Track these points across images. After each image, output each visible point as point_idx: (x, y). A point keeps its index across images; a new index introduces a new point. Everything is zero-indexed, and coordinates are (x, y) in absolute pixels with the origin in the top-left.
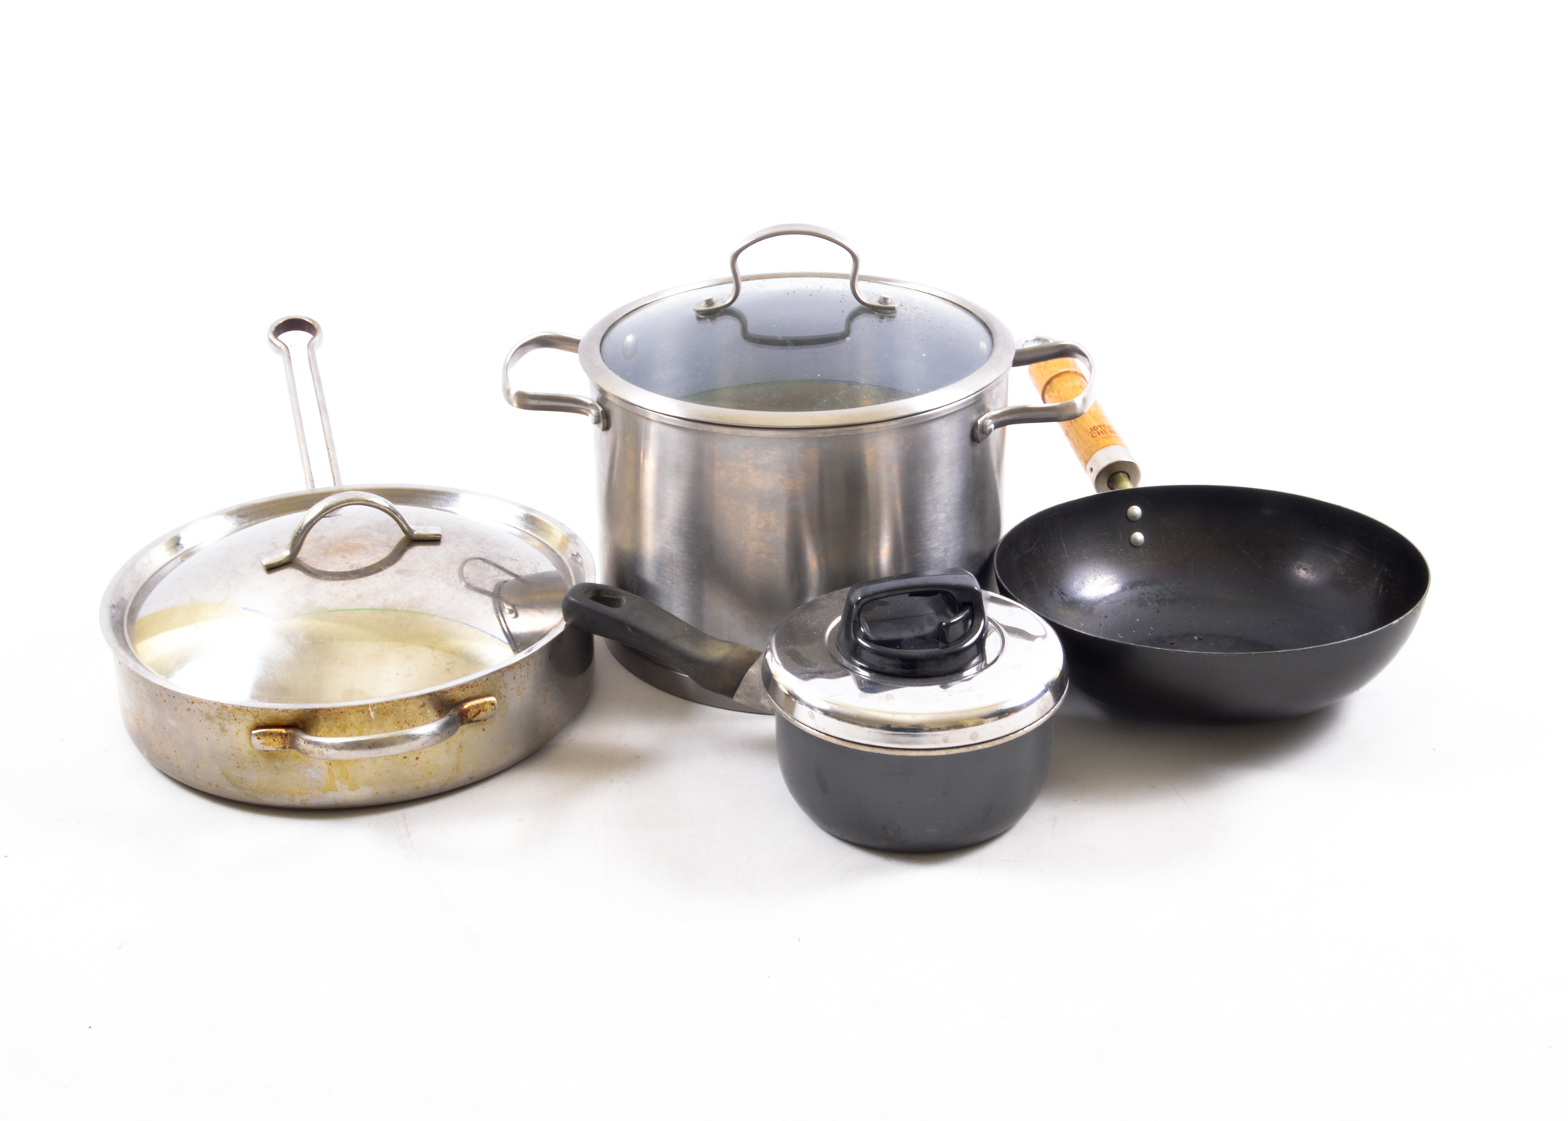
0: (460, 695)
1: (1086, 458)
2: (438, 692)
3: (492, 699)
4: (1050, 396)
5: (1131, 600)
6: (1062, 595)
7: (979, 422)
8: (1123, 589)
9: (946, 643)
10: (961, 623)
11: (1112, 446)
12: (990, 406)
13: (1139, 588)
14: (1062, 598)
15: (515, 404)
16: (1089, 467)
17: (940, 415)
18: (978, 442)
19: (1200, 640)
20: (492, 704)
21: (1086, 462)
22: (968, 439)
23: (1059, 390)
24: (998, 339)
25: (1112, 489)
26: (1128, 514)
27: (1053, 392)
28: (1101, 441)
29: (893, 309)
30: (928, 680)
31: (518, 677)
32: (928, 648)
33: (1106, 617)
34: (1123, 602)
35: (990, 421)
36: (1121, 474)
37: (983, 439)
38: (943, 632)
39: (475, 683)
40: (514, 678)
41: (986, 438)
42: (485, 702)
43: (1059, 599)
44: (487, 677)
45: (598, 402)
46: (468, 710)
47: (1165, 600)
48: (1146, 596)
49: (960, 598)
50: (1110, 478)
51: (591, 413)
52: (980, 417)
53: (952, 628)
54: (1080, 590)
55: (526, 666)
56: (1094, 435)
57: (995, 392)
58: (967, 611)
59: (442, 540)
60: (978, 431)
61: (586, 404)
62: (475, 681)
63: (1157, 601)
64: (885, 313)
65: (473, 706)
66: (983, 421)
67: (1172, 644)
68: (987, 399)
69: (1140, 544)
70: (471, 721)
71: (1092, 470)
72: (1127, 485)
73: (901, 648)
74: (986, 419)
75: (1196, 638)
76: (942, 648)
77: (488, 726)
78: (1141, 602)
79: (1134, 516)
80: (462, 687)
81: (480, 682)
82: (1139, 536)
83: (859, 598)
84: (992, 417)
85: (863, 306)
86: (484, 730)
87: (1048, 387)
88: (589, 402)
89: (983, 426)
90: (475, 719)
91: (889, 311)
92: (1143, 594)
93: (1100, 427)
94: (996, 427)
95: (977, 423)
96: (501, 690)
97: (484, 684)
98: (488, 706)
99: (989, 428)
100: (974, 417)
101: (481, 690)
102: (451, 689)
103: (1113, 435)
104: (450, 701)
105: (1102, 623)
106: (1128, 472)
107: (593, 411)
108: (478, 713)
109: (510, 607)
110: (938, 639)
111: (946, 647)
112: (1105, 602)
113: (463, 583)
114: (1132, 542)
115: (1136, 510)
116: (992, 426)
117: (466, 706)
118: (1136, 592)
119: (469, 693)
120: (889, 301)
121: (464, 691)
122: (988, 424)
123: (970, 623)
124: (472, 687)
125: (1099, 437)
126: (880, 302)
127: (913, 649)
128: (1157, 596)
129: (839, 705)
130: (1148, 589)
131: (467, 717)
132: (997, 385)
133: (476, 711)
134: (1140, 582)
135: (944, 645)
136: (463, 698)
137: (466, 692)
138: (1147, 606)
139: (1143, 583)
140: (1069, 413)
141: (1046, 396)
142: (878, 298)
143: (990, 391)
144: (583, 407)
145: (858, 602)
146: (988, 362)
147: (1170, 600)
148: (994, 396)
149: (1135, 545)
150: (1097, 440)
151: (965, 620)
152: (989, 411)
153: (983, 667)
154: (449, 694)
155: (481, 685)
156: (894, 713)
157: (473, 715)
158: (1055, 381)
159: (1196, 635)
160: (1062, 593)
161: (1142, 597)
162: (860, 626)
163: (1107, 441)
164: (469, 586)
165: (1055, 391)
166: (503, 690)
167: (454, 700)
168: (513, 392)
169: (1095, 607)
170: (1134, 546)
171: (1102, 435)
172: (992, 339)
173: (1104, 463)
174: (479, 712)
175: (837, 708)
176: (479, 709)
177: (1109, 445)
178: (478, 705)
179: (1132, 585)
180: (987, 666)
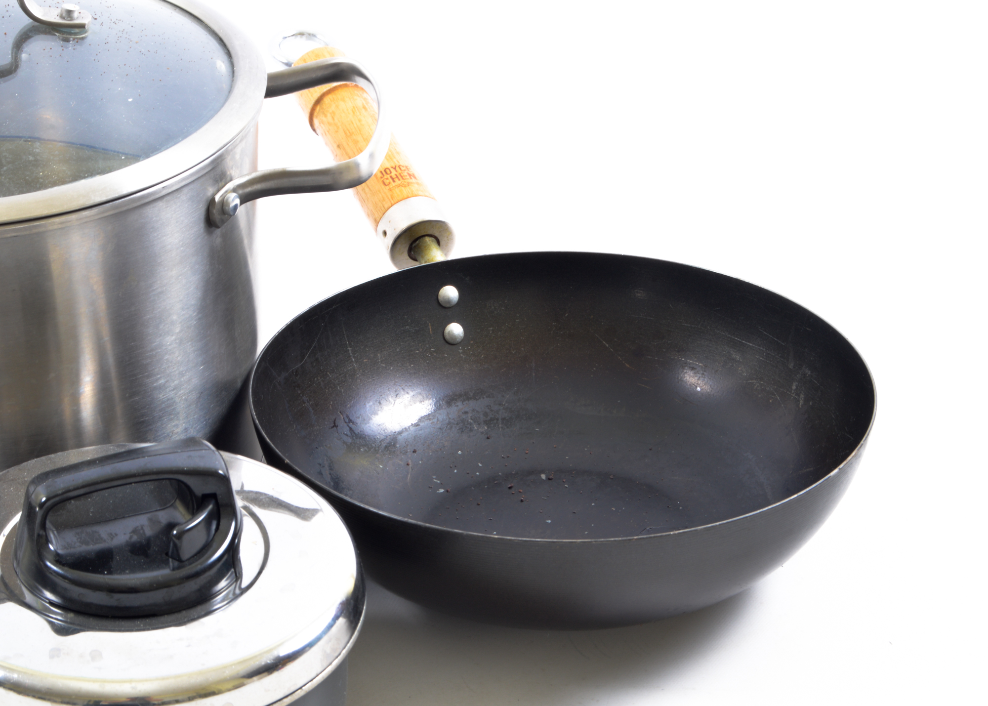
1: (377, 216)
4: (322, 122)
5: (449, 423)
6: (351, 425)
7: (217, 198)
8: (438, 407)
9: (180, 560)
10: (202, 525)
11: (412, 200)
12: (233, 172)
13: (459, 404)
14: (351, 429)
16: (381, 228)
17: (157, 196)
18: (218, 227)
19: (550, 479)
21: (377, 222)
22: (201, 226)
23: (333, 113)
24: (241, 65)
25: (415, 260)
26: (440, 298)
27: (326, 116)
28: (397, 190)
29: (82, 26)
30: (154, 621)
32: (152, 570)
33: (415, 451)
34: (439, 426)
35: (234, 195)
36: (427, 239)
37: (223, 222)
38: (175, 545)
41: (227, 220)
43: (346, 430)
47: (498, 419)
48: (470, 415)
49: (199, 487)
50: (411, 244)
52: (218, 191)
53: (186, 537)
54: (375, 413)
56: (387, 182)
57: (238, 150)
58: (210, 507)
60: (215, 212)
63: (486, 422)
64: (71, 34)
66: (223, 196)
67: (510, 488)
68: (229, 162)
69: (459, 340)
71: (385, 233)
72: (437, 256)
73: (110, 573)
74: (226, 192)
75: (543, 476)
76: (174, 569)
78: (463, 426)
79: (449, 301)
82: (456, 329)
83: (44, 499)
84: (234, 190)
85: (36, 24)
87: (318, 108)
89: (223, 203)
91: (77, 30)
92: (466, 413)
93: (395, 168)
94: (242, 203)
95: (213, 200)
99: (232, 205)
100: (210, 191)
103: (413, 180)
105: (410, 462)
106: (437, 234)
110: (167, 554)
111: (179, 568)
112: (412, 429)
114: (447, 337)
115: (450, 292)
116: (238, 201)
118: (455, 411)
120: (76, 15)
122: (230, 200)
123: (214, 527)
125: (393, 184)
126: (62, 17)
127: (130, 573)
128: (486, 414)
129: (19, 672)
130: (472, 404)
132: (241, 141)
134: (461, 395)
135: (176, 563)
138: (471, 430)
139: (464, 396)
140: (349, 177)
141: (316, 122)
142: (58, 11)
143: (232, 150)
145: (42, 505)
146: (227, 104)
147: (503, 419)
148: (238, 157)
149: (452, 342)
150: (390, 190)
151: (207, 521)
152: (231, 180)
153: (238, 591)
156: (105, 681)
158: (327, 100)
159: (543, 472)
160: (350, 421)
161: (464, 417)
162: (48, 541)
163: (405, 191)
165: (329, 115)
169: (399, 437)
170: (450, 343)
171: (398, 182)
172: (232, 65)
173: (403, 225)
175: (15, 676)
177: (408, 198)
179: (449, 400)
180: (244, 591)
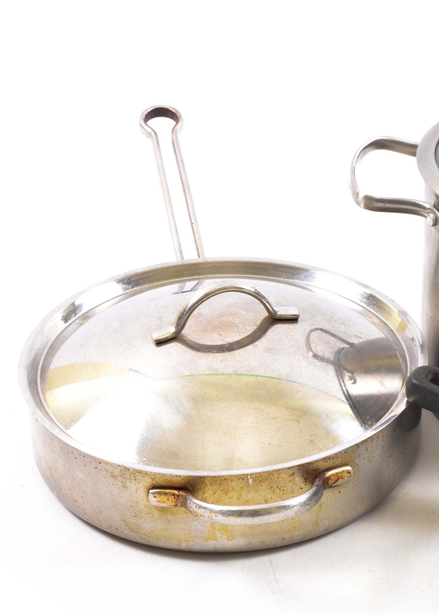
0: (323, 465)
2: (306, 464)
3: (349, 468)
15: (362, 205)
20: (349, 472)
31: (369, 448)
39: (336, 455)
40: (367, 449)
42: (343, 471)
44: (346, 451)
45: (434, 206)
46: (329, 478)
51: (429, 216)
55: (377, 439)
59: (299, 319)
61: (424, 208)
62: (336, 454)
65: (333, 475)
70: (331, 487)
77: (343, 490)
80: (325, 459)
81: (339, 455)
86: (340, 492)
88: (427, 206)
90: (334, 485)
96: (355, 460)
97: (343, 456)
98: (346, 475)
101: (340, 461)
102: (316, 461)
104: (315, 471)
107: (432, 216)
108: (337, 481)
109: (350, 374)
113: (311, 354)
117: (327, 475)
119: (330, 463)
121: (326, 462)
124: (333, 459)
131: (328, 483)
133: (336, 479)
136: (325, 468)
137: (328, 463)
144: (422, 210)
154: (314, 465)
155: (341, 456)
157: (333, 482)
164: (315, 356)
166: (357, 460)
167: (318, 470)
168: (361, 195)
174: (338, 479)
176: (338, 477)
178: (337, 474)
